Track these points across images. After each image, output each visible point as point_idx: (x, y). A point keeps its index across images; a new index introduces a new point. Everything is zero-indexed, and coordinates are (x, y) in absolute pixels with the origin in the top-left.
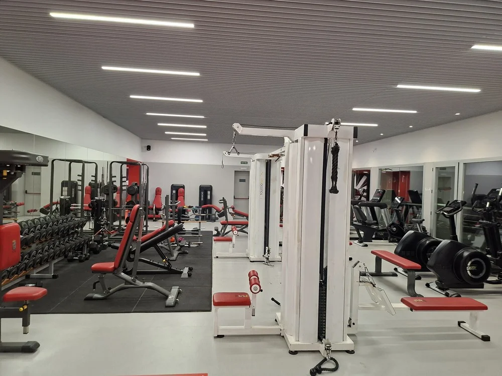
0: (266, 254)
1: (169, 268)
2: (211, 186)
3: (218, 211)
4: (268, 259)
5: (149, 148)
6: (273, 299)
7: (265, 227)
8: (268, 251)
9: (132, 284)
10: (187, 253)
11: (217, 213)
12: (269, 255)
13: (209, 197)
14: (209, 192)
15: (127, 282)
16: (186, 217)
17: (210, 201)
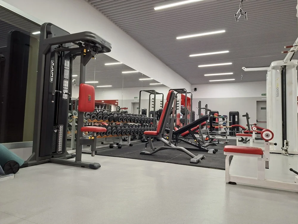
0: (285, 146)
1: (199, 146)
2: (238, 112)
3: (244, 129)
4: (286, 150)
5: (195, 89)
6: (291, 170)
7: (283, 125)
8: (287, 144)
9: (168, 146)
10: (216, 145)
11: (243, 131)
12: (287, 147)
13: (236, 120)
14: (236, 117)
15: (166, 144)
16: (216, 123)
17: (238, 122)
